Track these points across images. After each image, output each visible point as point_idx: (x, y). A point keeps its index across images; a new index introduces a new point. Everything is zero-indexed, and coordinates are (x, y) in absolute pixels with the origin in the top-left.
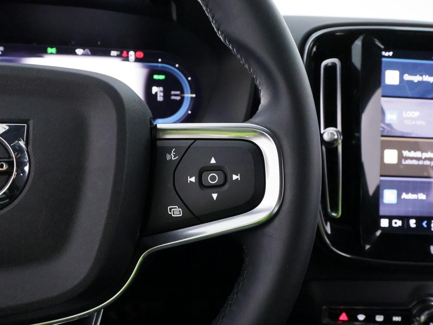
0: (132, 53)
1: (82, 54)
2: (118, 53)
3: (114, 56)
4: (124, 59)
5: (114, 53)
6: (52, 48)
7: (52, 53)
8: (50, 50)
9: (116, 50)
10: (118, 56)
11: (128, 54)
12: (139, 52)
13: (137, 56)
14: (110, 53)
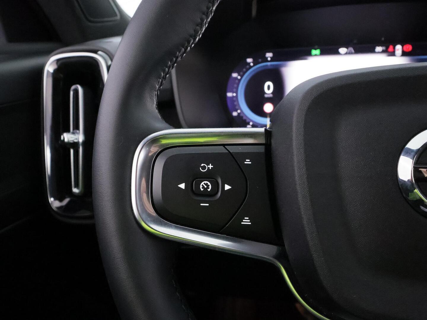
0: (399, 48)
1: (345, 52)
2: (384, 48)
3: (379, 52)
4: (390, 54)
5: (379, 49)
6: (316, 49)
7: (316, 55)
8: (314, 52)
9: (382, 46)
10: (383, 52)
11: (394, 48)
12: (407, 45)
13: (405, 50)
14: (375, 48)
